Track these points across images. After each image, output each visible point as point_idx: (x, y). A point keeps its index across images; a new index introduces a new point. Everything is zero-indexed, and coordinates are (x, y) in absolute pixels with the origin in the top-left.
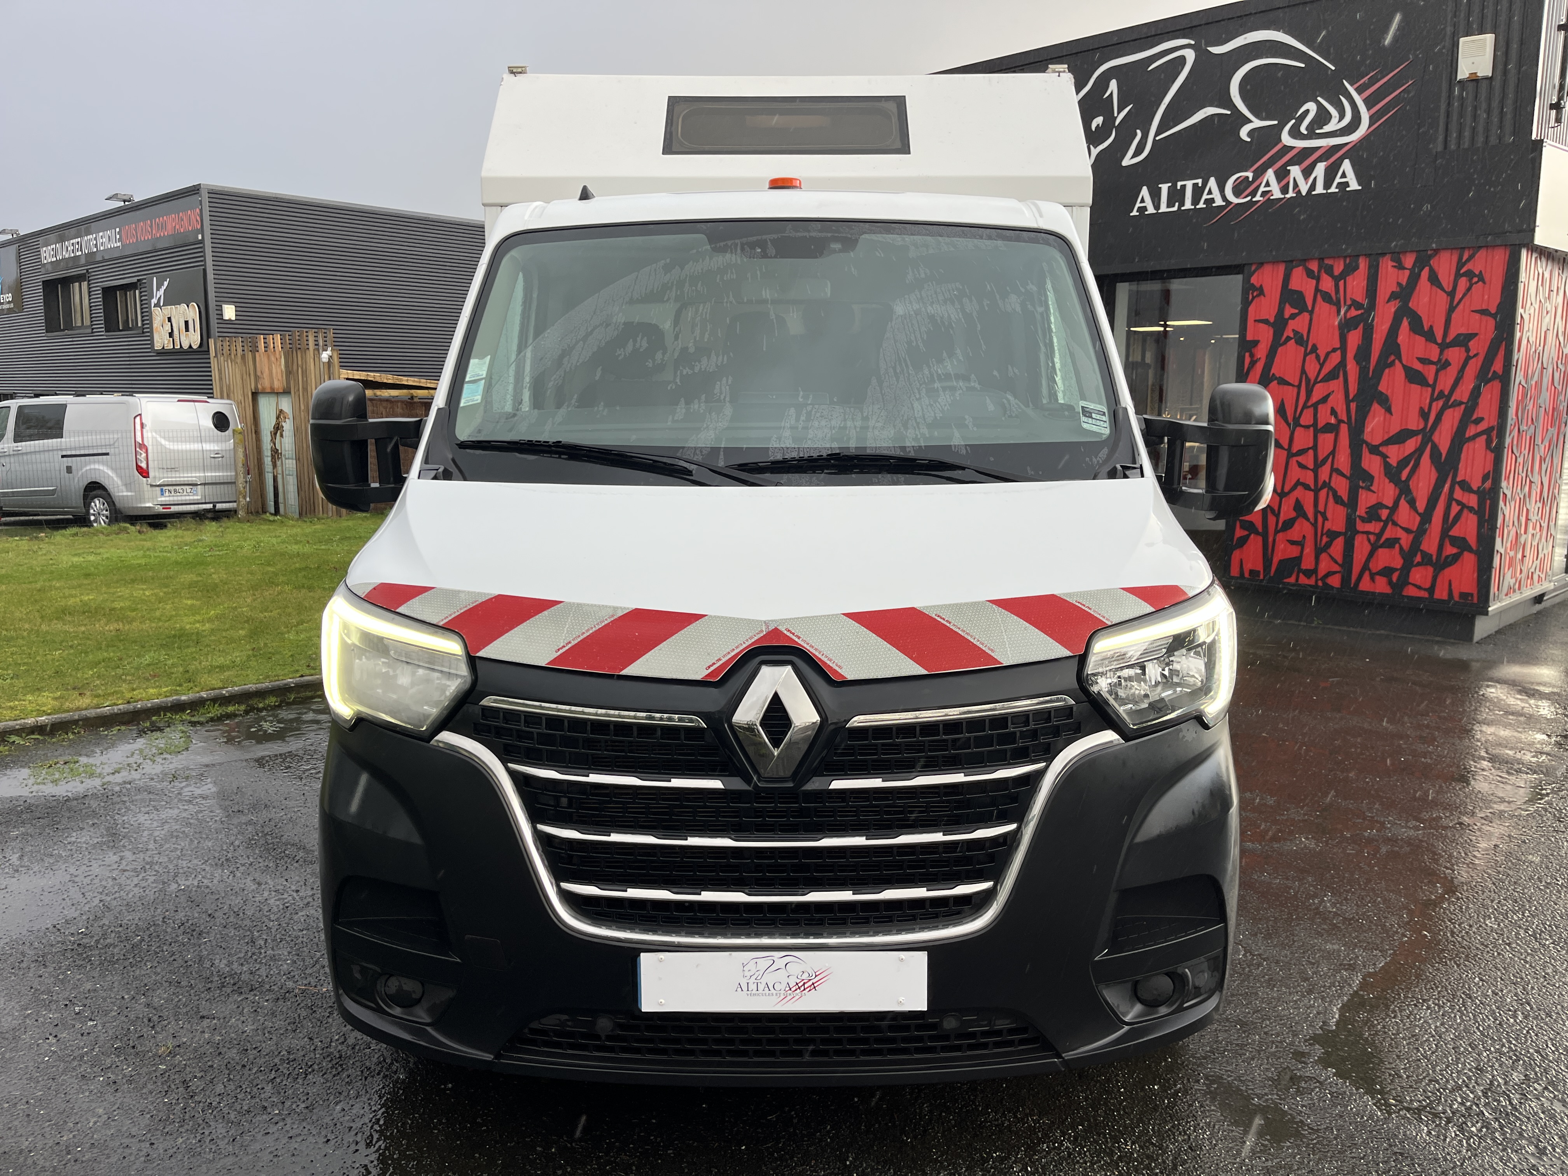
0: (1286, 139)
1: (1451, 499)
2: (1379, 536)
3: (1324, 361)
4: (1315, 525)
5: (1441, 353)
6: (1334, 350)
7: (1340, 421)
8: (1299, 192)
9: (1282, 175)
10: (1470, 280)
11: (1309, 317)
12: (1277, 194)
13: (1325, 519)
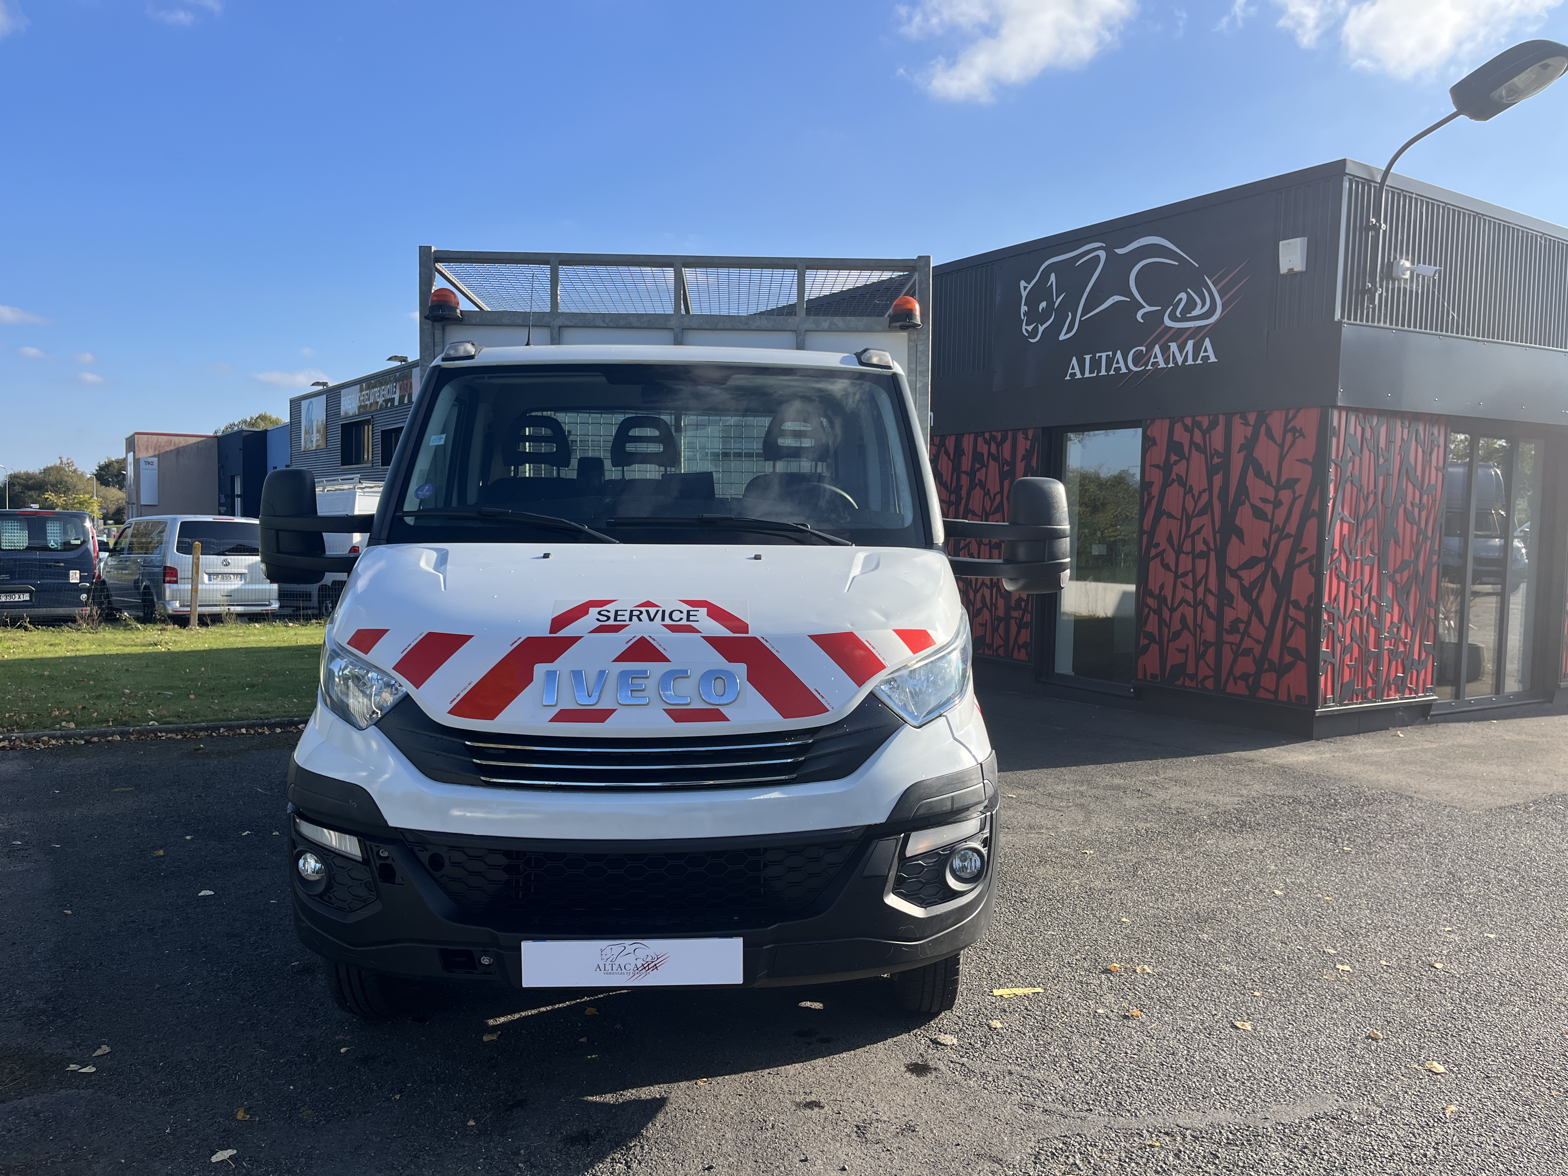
0: (1168, 322)
1: (1287, 616)
2: (1239, 645)
3: (1197, 501)
4: (1195, 636)
5: (1276, 495)
6: (1204, 491)
7: (1209, 549)
8: (1176, 363)
9: (1165, 350)
10: (1294, 435)
11: (1186, 463)
12: (1162, 365)
13: (1202, 631)
